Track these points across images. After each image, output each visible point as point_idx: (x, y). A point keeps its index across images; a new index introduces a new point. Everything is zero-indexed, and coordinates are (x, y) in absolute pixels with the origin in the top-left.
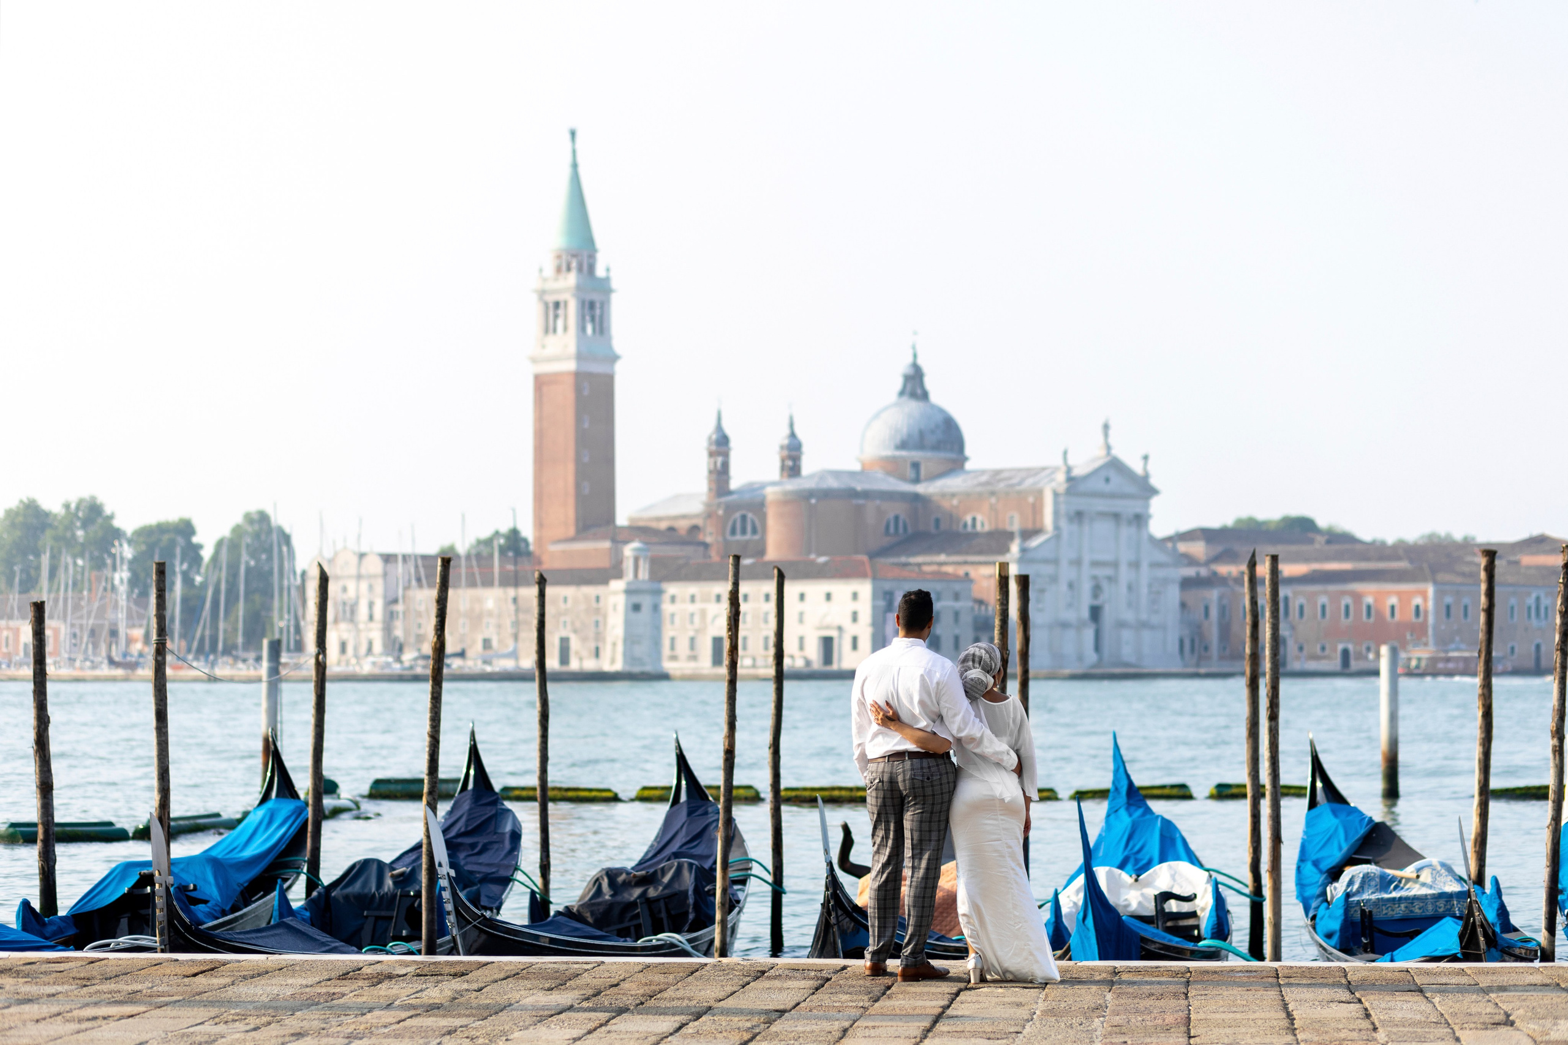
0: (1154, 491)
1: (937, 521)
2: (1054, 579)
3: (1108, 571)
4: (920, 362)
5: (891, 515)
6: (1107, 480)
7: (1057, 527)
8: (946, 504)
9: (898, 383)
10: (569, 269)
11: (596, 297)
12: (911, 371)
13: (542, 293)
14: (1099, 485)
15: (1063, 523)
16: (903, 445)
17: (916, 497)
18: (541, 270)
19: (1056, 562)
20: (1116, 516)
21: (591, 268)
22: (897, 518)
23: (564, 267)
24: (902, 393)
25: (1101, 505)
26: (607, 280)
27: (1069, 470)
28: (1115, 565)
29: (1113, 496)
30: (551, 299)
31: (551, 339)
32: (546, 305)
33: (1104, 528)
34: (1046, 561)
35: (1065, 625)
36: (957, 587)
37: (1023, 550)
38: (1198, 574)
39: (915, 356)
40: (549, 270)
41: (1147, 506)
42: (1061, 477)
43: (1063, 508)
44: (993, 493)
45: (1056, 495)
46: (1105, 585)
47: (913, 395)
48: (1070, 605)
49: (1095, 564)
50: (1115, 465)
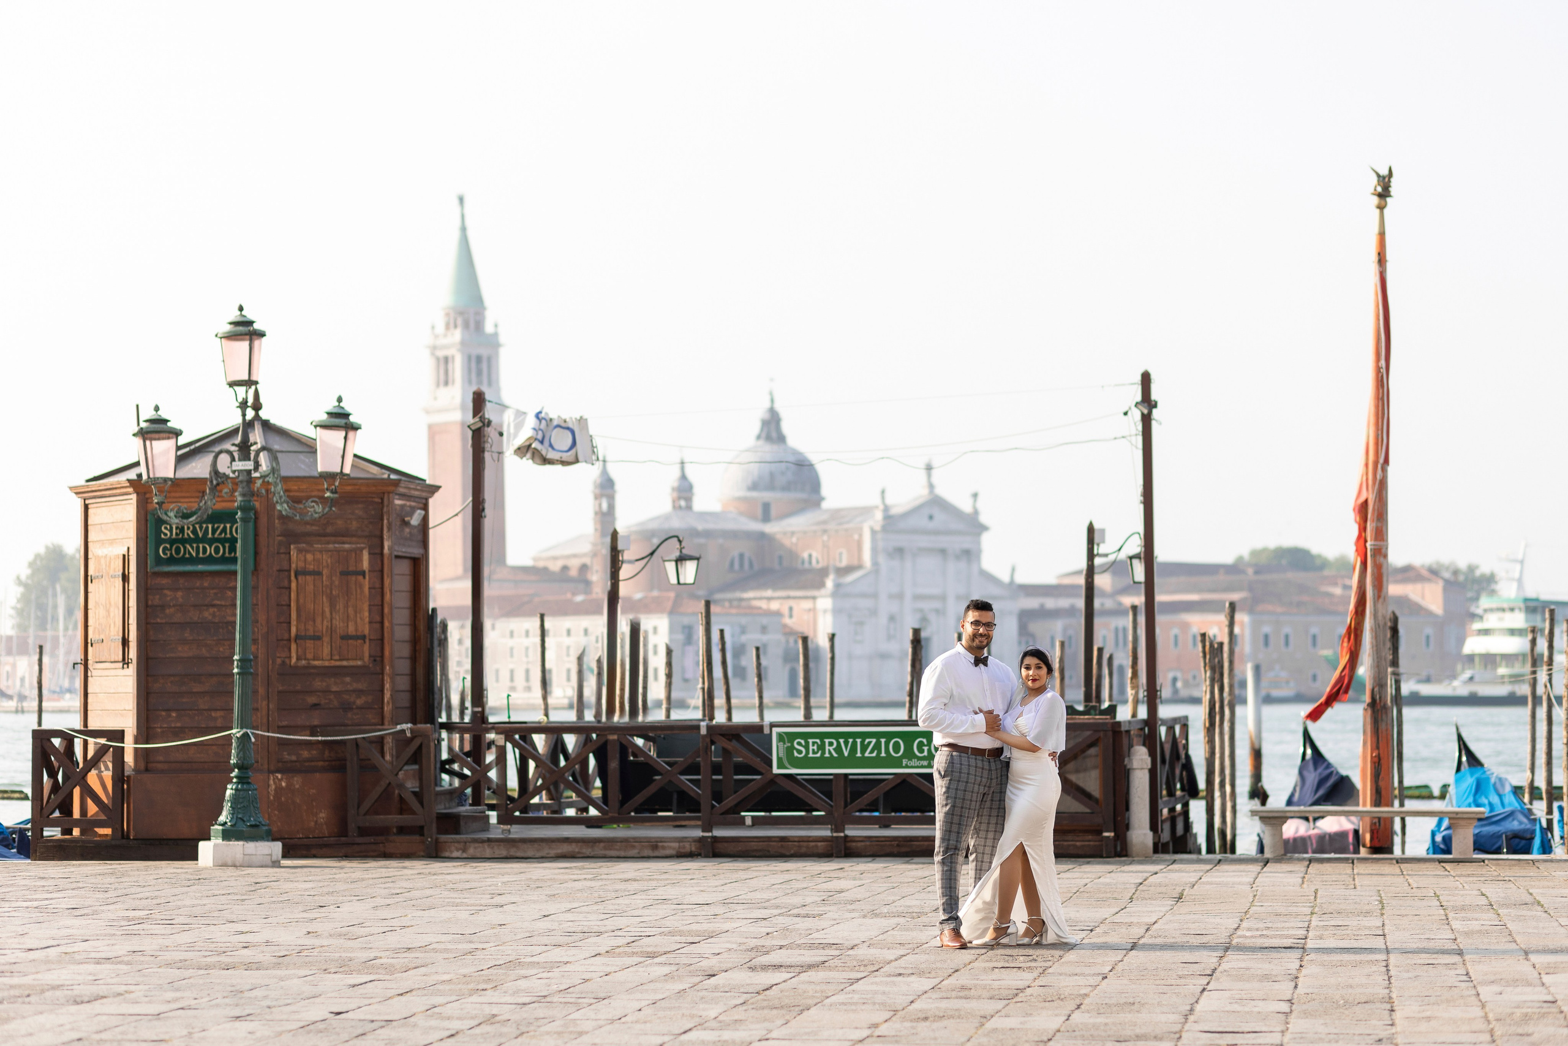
0: (984, 528)
1: (780, 558)
2: (874, 612)
3: (936, 605)
4: (778, 407)
5: (735, 553)
6: (931, 517)
7: (875, 563)
8: (787, 542)
9: (756, 427)
10: (456, 326)
11: (484, 352)
12: (767, 416)
13: (434, 348)
14: (922, 522)
15: (881, 559)
16: (754, 487)
17: (762, 536)
18: (433, 328)
19: (875, 596)
20: (943, 552)
21: (479, 325)
22: (741, 556)
23: (452, 325)
24: (759, 437)
25: (924, 541)
26: (496, 335)
27: (886, 509)
28: (943, 598)
29: (936, 532)
30: (441, 354)
31: (443, 392)
32: (438, 359)
33: (929, 564)
34: (864, 595)
35: (884, 656)
36: (765, 621)
37: (838, 586)
38: (1042, 606)
39: (772, 401)
40: (440, 328)
41: (979, 543)
42: (879, 516)
43: (881, 544)
44: (825, 531)
45: (873, 532)
46: (932, 617)
47: (769, 438)
48: (890, 637)
49: (917, 597)
50: (936, 503)
